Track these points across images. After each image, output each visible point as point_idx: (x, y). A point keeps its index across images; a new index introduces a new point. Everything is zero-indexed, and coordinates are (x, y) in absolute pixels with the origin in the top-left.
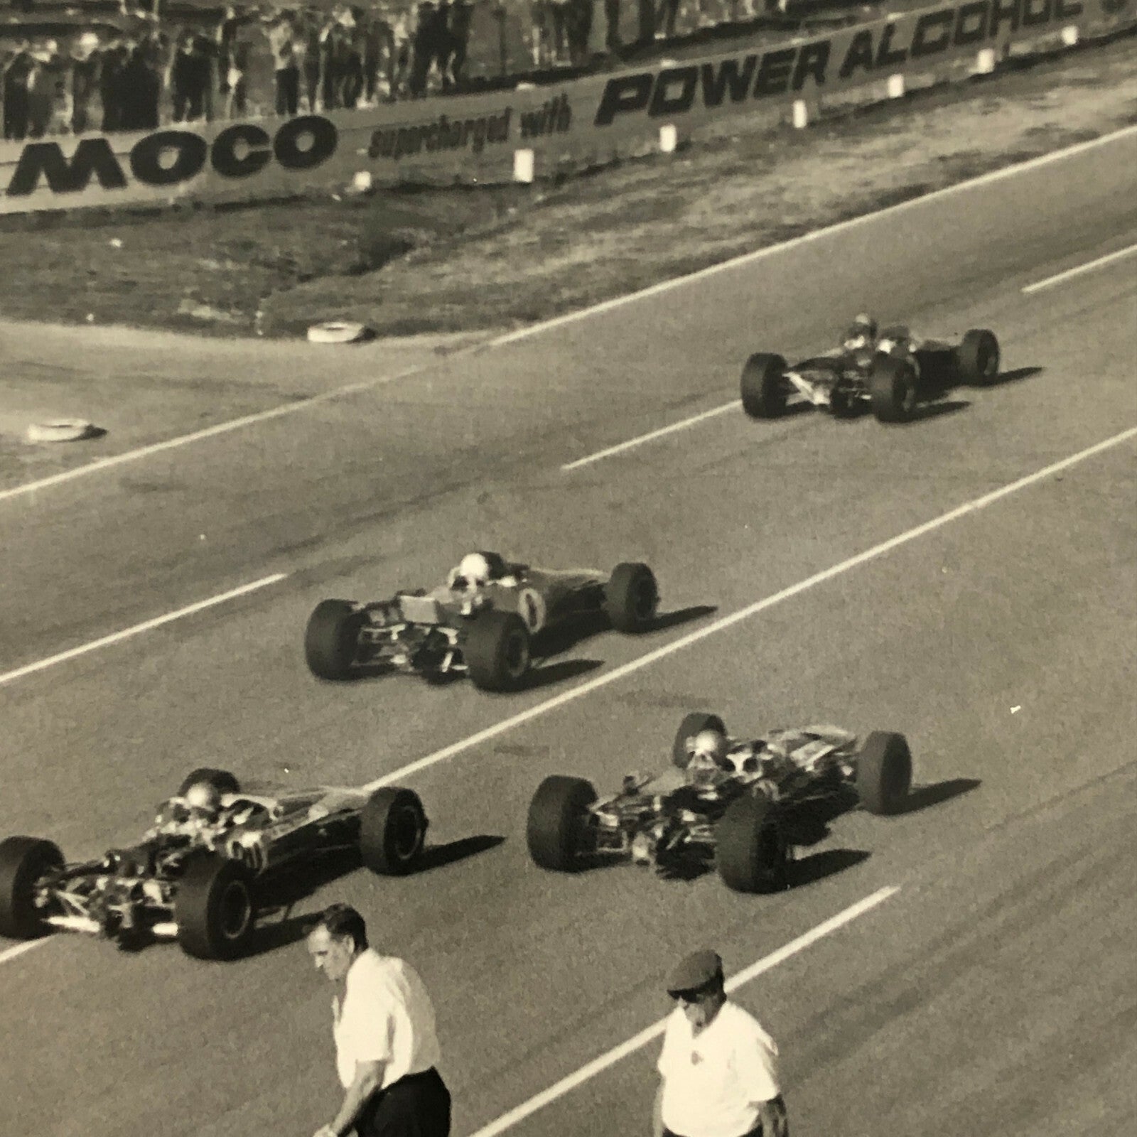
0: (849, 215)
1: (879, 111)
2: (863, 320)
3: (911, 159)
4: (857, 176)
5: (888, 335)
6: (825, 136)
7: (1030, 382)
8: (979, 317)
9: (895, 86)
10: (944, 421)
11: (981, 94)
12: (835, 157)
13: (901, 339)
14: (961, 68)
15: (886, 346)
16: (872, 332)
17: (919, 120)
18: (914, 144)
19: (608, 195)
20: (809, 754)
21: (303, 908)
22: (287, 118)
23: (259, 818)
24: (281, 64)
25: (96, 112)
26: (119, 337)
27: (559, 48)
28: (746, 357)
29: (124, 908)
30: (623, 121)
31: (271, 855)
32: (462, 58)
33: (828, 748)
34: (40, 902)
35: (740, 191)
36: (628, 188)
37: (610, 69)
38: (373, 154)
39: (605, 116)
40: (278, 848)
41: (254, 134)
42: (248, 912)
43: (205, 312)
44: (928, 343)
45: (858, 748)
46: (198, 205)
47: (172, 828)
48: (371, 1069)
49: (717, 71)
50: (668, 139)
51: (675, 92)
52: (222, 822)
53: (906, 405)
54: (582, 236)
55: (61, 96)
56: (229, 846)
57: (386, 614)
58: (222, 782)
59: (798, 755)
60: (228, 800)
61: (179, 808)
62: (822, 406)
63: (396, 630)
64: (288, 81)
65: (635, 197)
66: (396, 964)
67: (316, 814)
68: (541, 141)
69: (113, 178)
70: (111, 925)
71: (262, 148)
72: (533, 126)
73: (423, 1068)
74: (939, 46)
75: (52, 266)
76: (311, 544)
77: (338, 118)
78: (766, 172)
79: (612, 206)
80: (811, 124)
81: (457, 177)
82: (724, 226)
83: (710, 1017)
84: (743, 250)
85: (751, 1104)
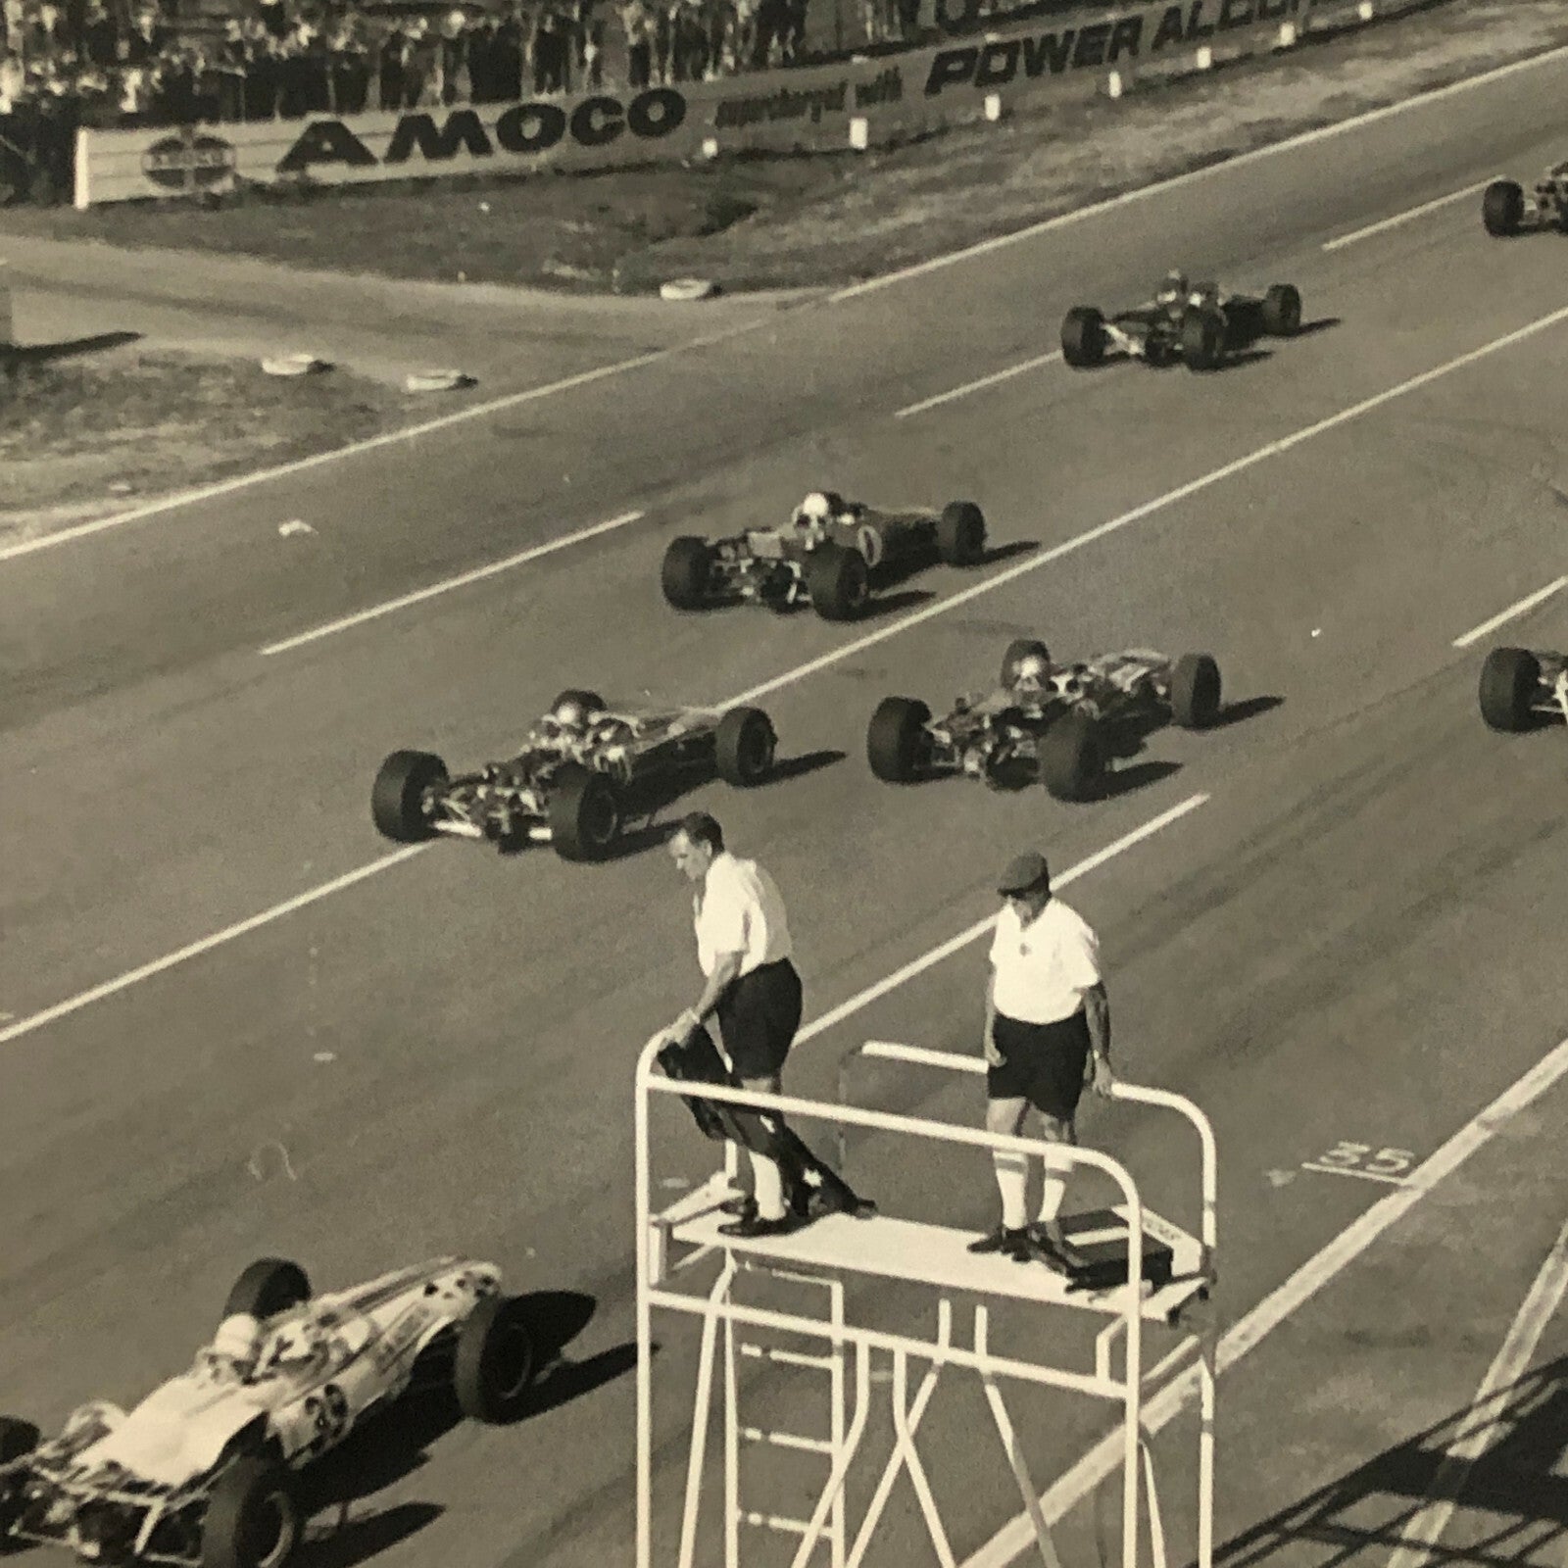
0: (1160, 178)
1: (1188, 80)
2: (1175, 275)
3: (1218, 126)
4: (1168, 141)
5: (1199, 289)
6: (1138, 104)
7: (1331, 332)
8: (1283, 271)
9: (1204, 58)
10: (1251, 369)
11: (1279, 65)
12: (1147, 124)
13: (1210, 293)
14: (1264, 42)
15: (1196, 300)
16: (1183, 287)
17: (1226, 89)
18: (1220, 113)
19: (936, 160)
20: (1126, 675)
21: (664, 816)
22: (639, 91)
23: (622, 734)
24: (633, 40)
25: (464, 85)
26: (487, 294)
27: (891, 23)
28: (1066, 310)
29: (503, 815)
30: (950, 90)
31: (634, 769)
32: (800, 34)
33: (1143, 671)
34: (426, 809)
35: (1061, 156)
36: (955, 153)
37: (938, 42)
38: (720, 122)
39: (933, 86)
40: (641, 762)
41: (609, 106)
42: (615, 819)
43: (567, 271)
44: (1236, 298)
45: (1172, 668)
46: (559, 172)
47: (544, 743)
48: (730, 959)
49: (1037, 45)
50: (992, 107)
51: (999, 63)
52: (589, 737)
53: (1215, 354)
54: (913, 198)
55: (432, 71)
56: (596, 760)
57: (736, 549)
58: (588, 702)
59: (1116, 676)
60: (595, 718)
61: (550, 725)
62: (1138, 356)
63: (745, 564)
64: (640, 54)
65: (962, 161)
66: (751, 866)
67: (675, 730)
68: (876, 109)
69: (480, 147)
70: (491, 830)
71: (617, 119)
72: (867, 95)
73: (776, 959)
74: (1246, 19)
75: (427, 228)
76: (666, 485)
77: (686, 89)
78: (1084, 138)
79: (940, 171)
80: (1125, 93)
81: (797, 145)
82: (1045, 189)
83: (1036, 913)
84: (1063, 212)
85: (1076, 990)
